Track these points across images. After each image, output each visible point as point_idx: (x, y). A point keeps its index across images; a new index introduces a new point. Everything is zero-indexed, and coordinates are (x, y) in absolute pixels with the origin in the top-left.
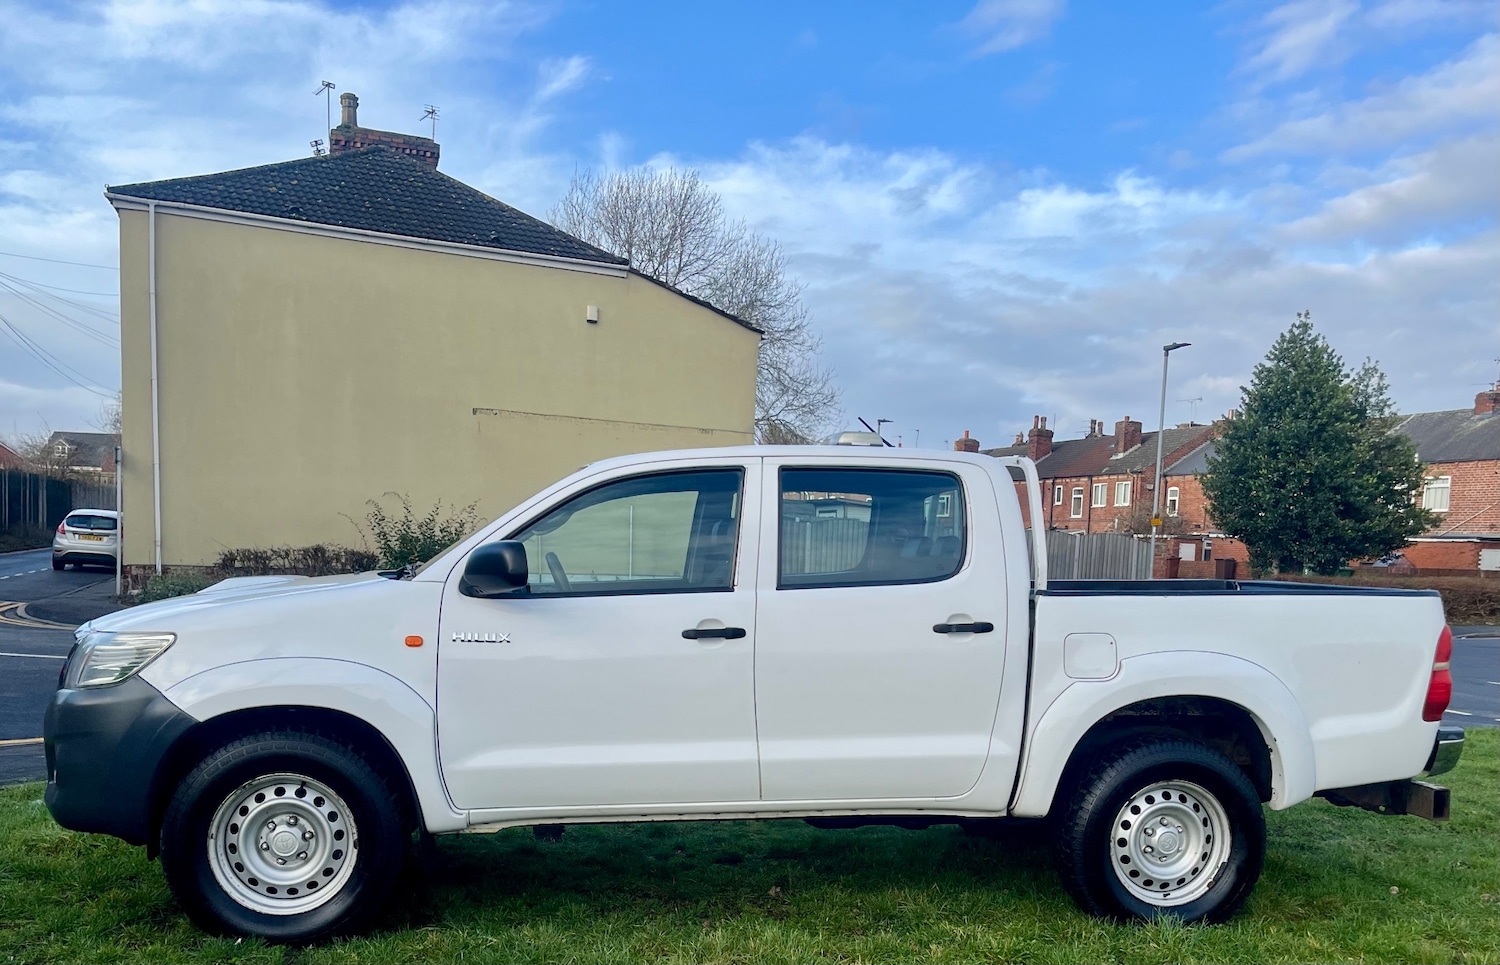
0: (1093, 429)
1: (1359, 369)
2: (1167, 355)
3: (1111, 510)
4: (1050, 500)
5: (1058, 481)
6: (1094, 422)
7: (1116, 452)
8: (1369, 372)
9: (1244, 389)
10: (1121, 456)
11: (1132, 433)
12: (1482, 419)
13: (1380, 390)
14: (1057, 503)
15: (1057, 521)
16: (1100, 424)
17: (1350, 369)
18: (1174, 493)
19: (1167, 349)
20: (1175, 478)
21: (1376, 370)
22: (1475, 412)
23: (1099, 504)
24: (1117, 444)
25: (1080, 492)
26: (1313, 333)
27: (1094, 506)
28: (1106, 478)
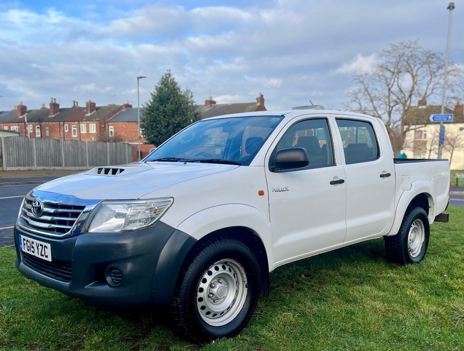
0: (74, 104)
1: (185, 90)
2: (138, 80)
3: (88, 134)
4: (63, 130)
5: (66, 123)
6: (74, 102)
7: (87, 113)
8: (188, 91)
9: (152, 94)
10: (89, 114)
11: (92, 106)
12: (207, 108)
13: (191, 97)
14: (66, 131)
15: (67, 138)
16: (77, 103)
17: (183, 90)
18: (111, 129)
19: (138, 78)
20: (111, 123)
21: (190, 91)
22: (205, 106)
23: (84, 131)
24: (87, 110)
25: (75, 127)
26: (172, 77)
27: (81, 132)
28: (85, 122)
